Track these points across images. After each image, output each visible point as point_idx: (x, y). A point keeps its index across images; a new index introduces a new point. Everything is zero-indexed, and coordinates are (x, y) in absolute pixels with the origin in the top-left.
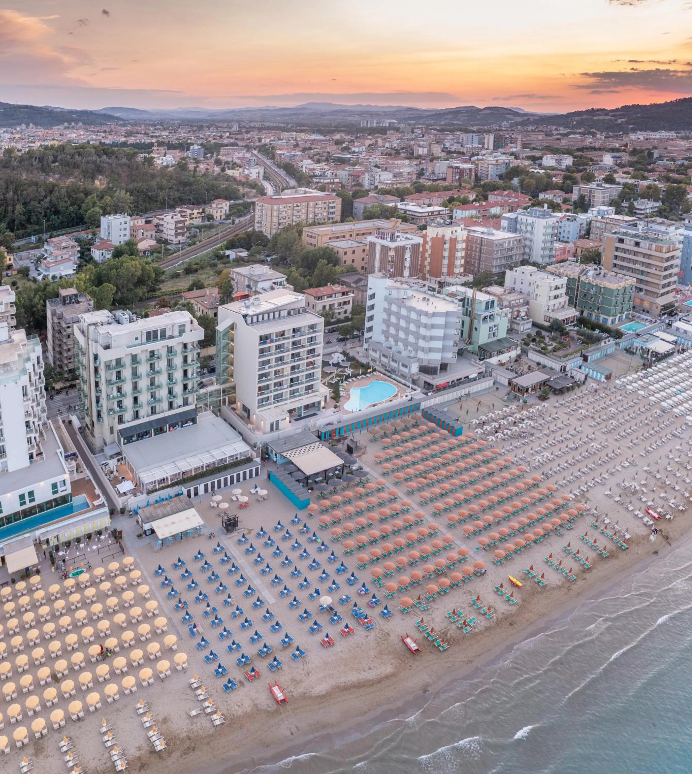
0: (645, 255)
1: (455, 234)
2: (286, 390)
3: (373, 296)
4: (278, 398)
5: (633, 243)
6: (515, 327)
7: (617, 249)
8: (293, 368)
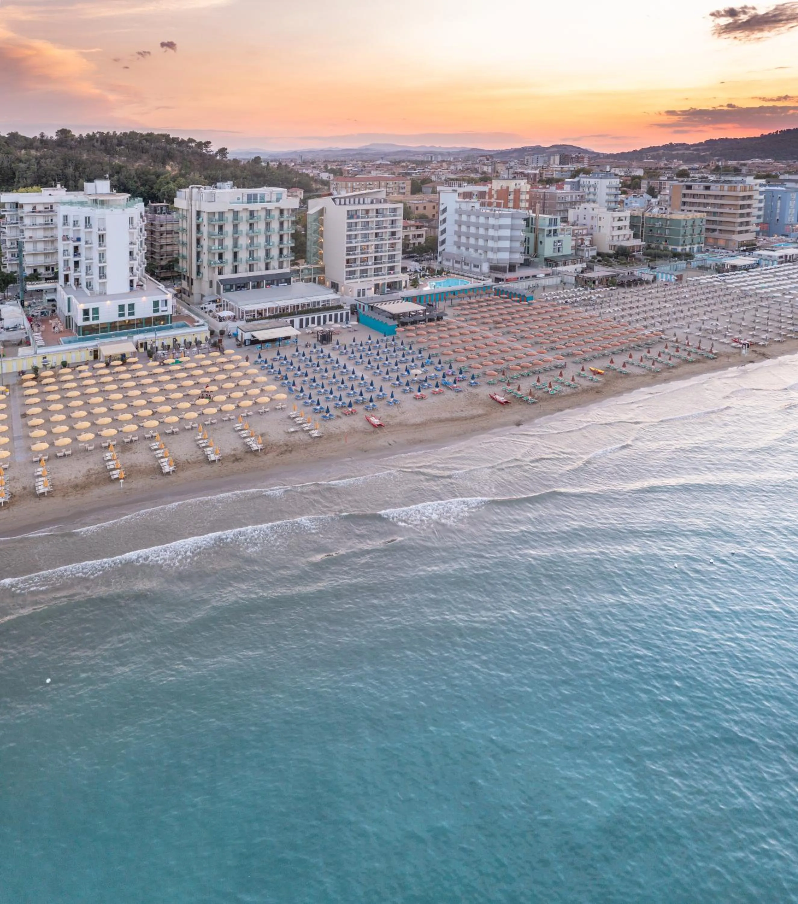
0: (716, 197)
1: (518, 187)
2: (371, 266)
3: (445, 210)
4: (364, 273)
5: (702, 187)
6: (580, 253)
7: (685, 195)
8: (377, 247)
